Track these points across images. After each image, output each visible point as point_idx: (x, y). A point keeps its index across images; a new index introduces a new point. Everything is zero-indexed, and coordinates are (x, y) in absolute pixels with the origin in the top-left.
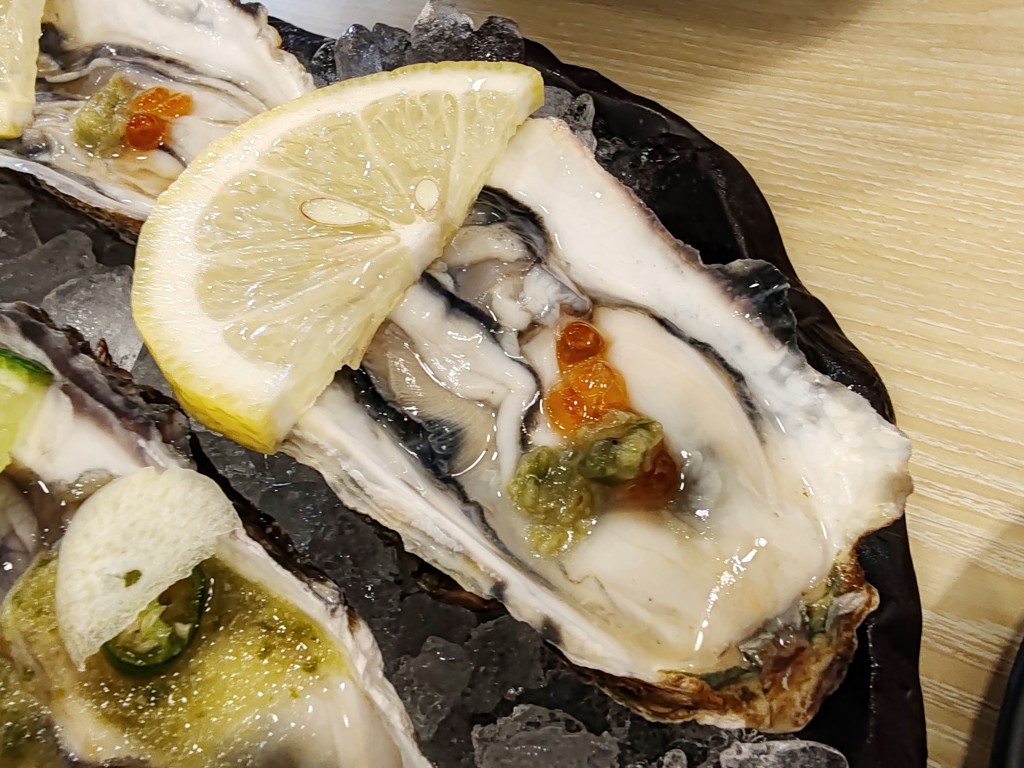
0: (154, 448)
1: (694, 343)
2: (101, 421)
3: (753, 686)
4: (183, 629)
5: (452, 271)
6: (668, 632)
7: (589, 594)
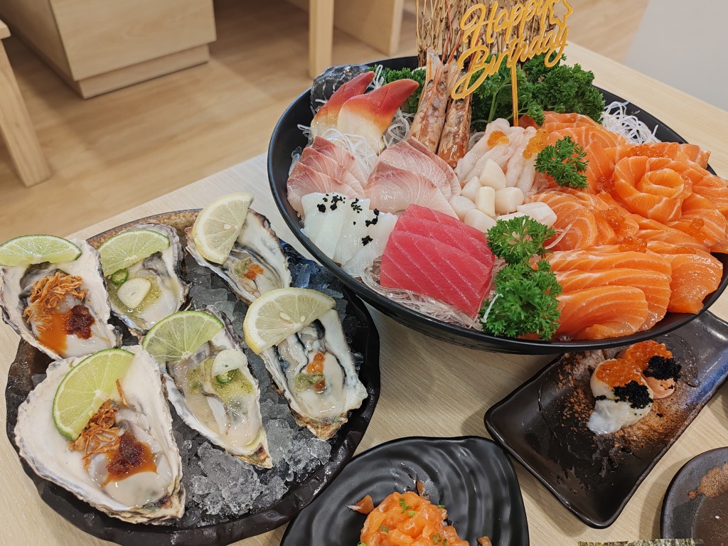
0: (237, 346)
1: (341, 366)
2: (229, 338)
3: (319, 426)
4: (230, 378)
5: (302, 334)
6: (309, 410)
7: (299, 400)
